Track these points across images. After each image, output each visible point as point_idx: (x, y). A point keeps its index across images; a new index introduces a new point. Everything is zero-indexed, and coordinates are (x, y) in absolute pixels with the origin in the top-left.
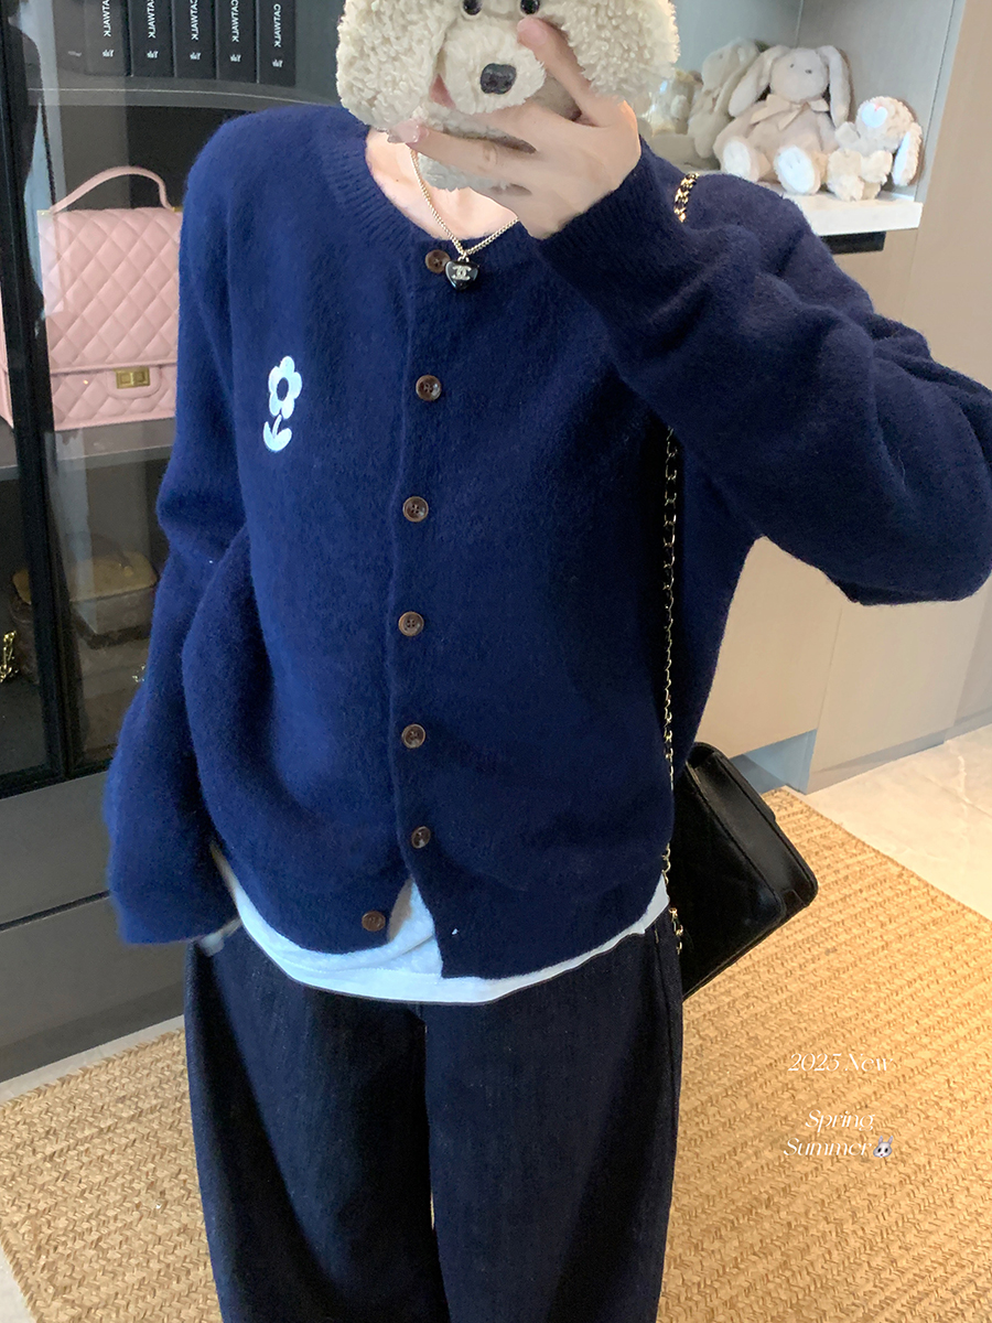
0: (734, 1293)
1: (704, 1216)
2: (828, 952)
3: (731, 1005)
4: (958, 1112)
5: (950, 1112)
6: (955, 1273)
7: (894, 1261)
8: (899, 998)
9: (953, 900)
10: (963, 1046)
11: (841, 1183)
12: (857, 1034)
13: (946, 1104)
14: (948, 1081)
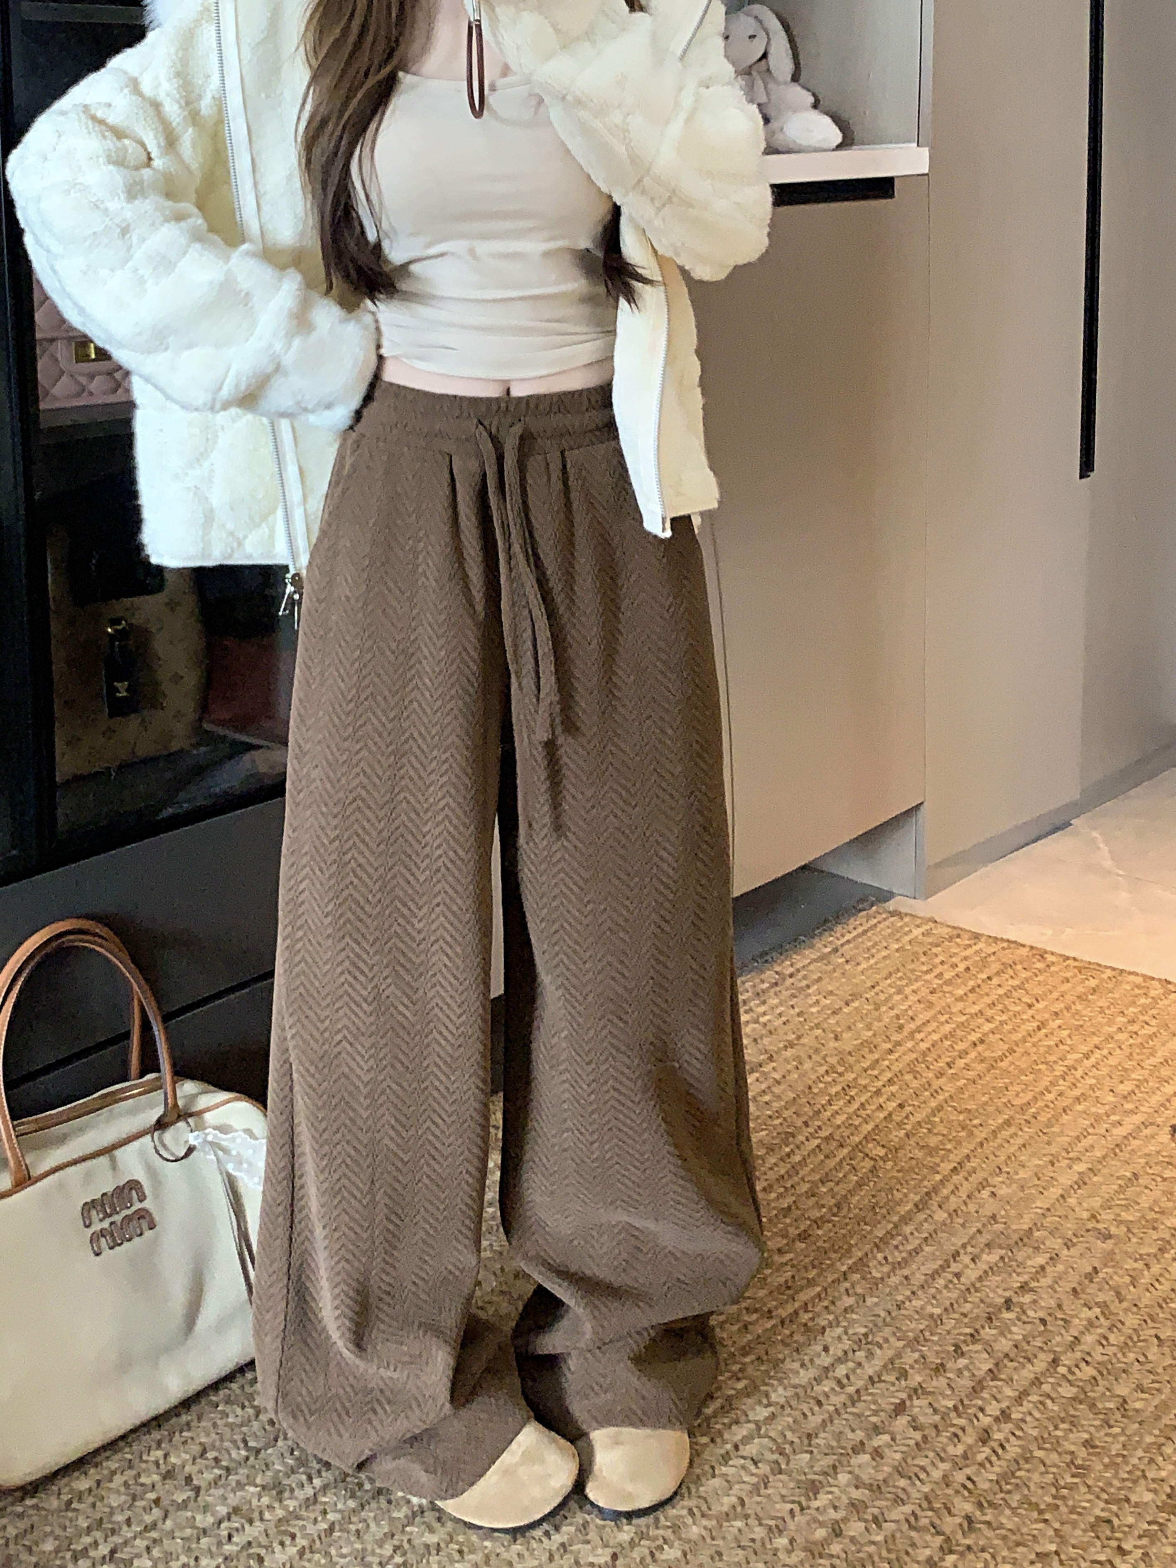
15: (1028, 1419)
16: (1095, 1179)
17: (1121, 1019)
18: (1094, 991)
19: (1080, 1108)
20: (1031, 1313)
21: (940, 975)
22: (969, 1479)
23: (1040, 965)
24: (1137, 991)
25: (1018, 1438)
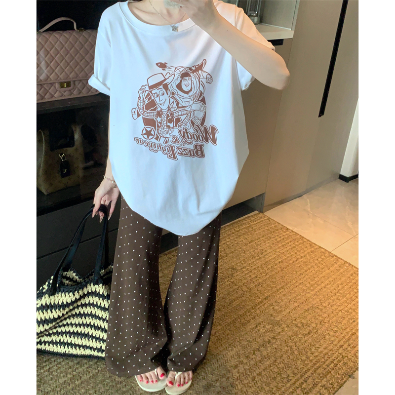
0: (260, 371)
1: (249, 348)
2: (280, 262)
3: (251, 280)
4: (324, 310)
5: (321, 310)
6: (327, 360)
7: (308, 358)
8: (303, 275)
9: (317, 245)
10: (324, 289)
11: (290, 335)
12: (291, 288)
13: (320, 307)
14: (320, 300)
15: (265, 376)
16: (299, 309)
17: (316, 262)
18: (312, 252)
19: (300, 286)
20: (274, 346)
21: (276, 240)
22: (247, 391)
23: (301, 241)
24: (322, 254)
25: (261, 381)
